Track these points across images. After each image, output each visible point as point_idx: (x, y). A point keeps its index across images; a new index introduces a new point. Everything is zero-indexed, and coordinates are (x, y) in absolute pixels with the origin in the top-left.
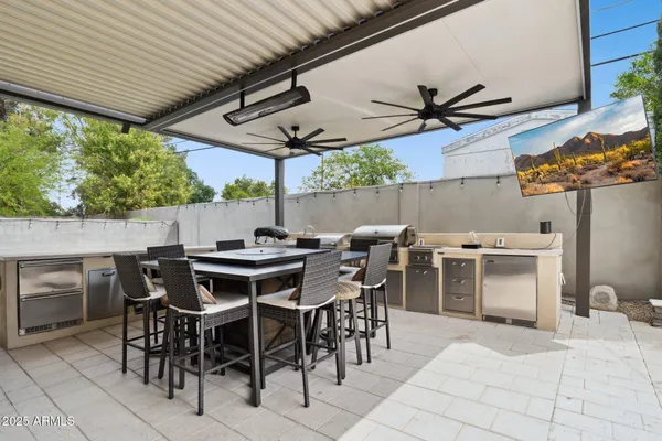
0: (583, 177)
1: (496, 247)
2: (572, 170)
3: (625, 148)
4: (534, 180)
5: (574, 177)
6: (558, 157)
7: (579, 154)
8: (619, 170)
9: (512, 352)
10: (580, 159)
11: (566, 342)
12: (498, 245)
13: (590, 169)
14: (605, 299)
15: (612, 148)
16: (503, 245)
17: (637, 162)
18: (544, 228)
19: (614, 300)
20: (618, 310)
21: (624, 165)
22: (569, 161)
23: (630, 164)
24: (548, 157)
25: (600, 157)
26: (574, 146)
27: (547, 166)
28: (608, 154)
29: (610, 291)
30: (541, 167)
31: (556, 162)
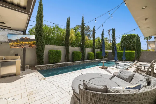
0: (24, 47)
1: (3, 60)
2: (22, 45)
3: (32, 42)
4: (13, 46)
5: (22, 46)
6: (19, 41)
7: (23, 41)
8: (31, 46)
9: (12, 81)
10: (24, 43)
11: (23, 76)
12: (4, 59)
13: (26, 45)
14: (27, 67)
15: (30, 41)
16: (5, 59)
17: (34, 45)
18: (16, 55)
19: (29, 67)
20: (30, 69)
21: (32, 45)
22: (21, 43)
23: (33, 45)
24: (16, 41)
25: (28, 43)
26: (22, 39)
27: (16, 43)
28: (29, 42)
29: (28, 66)
30: (15, 43)
31: (18, 42)
